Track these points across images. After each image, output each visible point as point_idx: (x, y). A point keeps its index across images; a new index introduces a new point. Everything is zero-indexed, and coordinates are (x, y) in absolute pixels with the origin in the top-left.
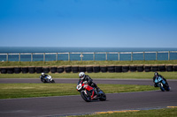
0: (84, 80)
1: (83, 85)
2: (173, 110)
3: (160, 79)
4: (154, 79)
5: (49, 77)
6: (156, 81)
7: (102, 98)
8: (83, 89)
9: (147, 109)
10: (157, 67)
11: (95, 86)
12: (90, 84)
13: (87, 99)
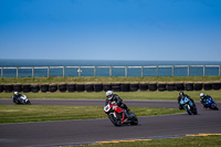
0: (112, 100)
1: (111, 106)
2: (194, 139)
3: (187, 100)
4: (179, 100)
5: (24, 98)
6: (182, 102)
7: (133, 121)
8: (111, 110)
9: (161, 138)
10: (174, 85)
11: (125, 107)
12: (119, 105)
13: (117, 123)
